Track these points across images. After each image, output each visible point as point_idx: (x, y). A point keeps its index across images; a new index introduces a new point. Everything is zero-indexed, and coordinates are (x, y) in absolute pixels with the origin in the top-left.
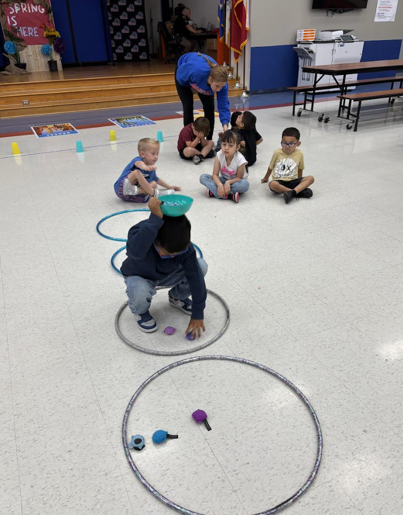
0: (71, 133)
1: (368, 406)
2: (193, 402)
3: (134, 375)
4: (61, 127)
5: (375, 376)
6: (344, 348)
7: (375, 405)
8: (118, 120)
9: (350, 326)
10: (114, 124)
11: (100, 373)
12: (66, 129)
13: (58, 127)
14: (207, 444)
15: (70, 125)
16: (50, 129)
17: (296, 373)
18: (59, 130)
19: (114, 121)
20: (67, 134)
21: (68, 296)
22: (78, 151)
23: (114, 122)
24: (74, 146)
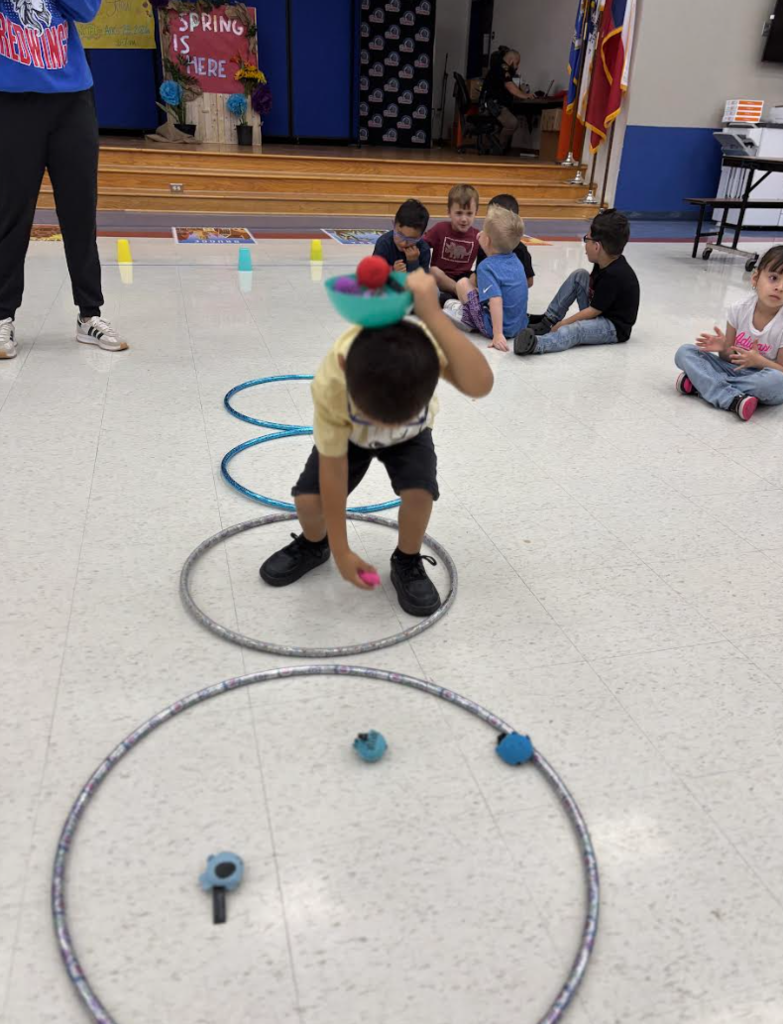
0: (241, 242)
1: (741, 849)
2: (278, 757)
3: (165, 676)
4: (228, 232)
5: (774, 776)
6: (702, 696)
7: (758, 849)
8: (338, 233)
9: (732, 651)
10: (329, 237)
11: (88, 657)
12: (236, 236)
13: (221, 232)
14: (272, 866)
15: (246, 230)
16: (205, 233)
17: (562, 736)
18: (221, 236)
19: (330, 232)
20: (233, 242)
21: (99, 498)
22: (240, 269)
23: (329, 235)
24: (235, 260)
